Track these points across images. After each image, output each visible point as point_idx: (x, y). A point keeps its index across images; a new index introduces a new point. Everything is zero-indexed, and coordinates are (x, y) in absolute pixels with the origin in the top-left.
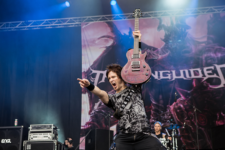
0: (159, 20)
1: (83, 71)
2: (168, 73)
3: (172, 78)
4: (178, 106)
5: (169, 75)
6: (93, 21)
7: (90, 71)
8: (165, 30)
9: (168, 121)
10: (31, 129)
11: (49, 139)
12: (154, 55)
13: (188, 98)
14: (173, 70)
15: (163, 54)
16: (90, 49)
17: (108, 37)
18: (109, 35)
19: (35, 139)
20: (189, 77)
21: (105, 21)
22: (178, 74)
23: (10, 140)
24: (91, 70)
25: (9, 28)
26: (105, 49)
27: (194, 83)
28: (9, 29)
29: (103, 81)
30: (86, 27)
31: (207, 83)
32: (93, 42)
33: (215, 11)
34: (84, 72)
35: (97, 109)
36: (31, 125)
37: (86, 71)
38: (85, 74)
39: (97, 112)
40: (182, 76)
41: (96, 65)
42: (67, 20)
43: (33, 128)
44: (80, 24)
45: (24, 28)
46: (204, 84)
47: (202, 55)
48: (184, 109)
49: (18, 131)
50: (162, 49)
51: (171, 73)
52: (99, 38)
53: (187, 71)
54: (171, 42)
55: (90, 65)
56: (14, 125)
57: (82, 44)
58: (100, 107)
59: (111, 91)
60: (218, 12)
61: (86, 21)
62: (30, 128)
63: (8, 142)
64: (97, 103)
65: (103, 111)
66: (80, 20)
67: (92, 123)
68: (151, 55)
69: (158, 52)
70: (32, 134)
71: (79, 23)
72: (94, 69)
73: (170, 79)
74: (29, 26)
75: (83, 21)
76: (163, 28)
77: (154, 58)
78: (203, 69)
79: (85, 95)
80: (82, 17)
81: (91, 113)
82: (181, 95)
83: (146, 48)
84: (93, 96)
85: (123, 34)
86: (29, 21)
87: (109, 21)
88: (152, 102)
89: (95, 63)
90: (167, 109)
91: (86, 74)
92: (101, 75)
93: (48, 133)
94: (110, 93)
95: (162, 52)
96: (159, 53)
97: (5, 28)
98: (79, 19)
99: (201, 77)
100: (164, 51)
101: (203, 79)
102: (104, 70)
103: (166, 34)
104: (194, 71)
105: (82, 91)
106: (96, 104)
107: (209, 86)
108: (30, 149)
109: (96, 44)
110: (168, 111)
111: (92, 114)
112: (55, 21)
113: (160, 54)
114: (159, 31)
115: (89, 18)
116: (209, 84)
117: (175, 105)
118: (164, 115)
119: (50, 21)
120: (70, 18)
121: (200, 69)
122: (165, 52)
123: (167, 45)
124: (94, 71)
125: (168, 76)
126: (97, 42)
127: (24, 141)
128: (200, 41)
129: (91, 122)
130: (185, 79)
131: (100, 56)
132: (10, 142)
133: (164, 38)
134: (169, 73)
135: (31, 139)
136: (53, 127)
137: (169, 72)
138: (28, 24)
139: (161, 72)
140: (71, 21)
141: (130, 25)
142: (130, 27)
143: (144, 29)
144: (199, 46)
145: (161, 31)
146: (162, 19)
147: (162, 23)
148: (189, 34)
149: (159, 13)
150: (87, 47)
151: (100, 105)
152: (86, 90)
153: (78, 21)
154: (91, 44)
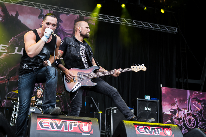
0: (41, 11)
33: (80, 14)
60: (83, 15)
83: (27, 30)
85: (11, 15)
114: (39, 19)
128: (68, 33)
141: (17, 9)
142: (17, 10)
143: (28, 15)
144: (66, 36)
145: (41, 19)
146: (43, 10)
147: (43, 14)
148: (61, 26)
149: (41, 5)
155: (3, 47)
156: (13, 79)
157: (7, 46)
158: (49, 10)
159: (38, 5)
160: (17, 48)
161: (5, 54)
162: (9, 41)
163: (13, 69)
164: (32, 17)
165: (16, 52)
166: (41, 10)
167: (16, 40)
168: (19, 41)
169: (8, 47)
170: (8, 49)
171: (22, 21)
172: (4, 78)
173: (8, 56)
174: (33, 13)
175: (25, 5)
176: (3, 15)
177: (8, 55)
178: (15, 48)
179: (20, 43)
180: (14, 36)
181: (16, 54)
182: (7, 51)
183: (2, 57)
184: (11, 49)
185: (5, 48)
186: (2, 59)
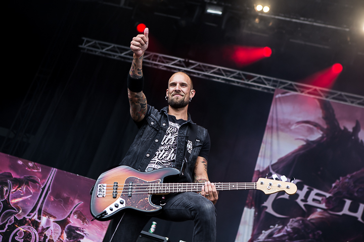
1: (256, 169)
6: (295, 90)
16: (278, 136)
17: (316, 125)
18: (317, 121)
21: (318, 97)
24: (271, 171)
25: (157, 63)
26: (304, 143)
28: (156, 65)
29: (286, 196)
30: (283, 97)
32: (287, 125)
34: (258, 171)
37: (261, 170)
41: (281, 166)
42: (253, 77)
44: (273, 90)
52: (299, 123)
55: (271, 162)
57: (268, 123)
58: (270, 240)
59: (295, 218)
61: (285, 88)
64: (266, 230)
66: (275, 84)
71: (272, 88)
72: (276, 171)
74: (189, 69)
75: (279, 86)
79: (249, 210)
80: (280, 80)
84: (262, 216)
85: (342, 128)
86: (190, 61)
87: (324, 98)
89: (281, 161)
94: (293, 220)
97: (151, 61)
98: (274, 81)
105: (247, 202)
106: (263, 231)
109: (291, 130)
112: (232, 73)
115: (291, 85)
119: (224, 70)
120: (259, 76)
126: (293, 127)
131: (293, 153)
138: (188, 65)
140: (260, 81)
141: (358, 116)
142: (358, 119)
150: (275, 130)
151: (270, 235)
152: (253, 203)
153: (271, 83)
154: (282, 127)
155: (317, 194)
157: (328, 195)
160: (348, 203)
161: (320, 212)
162: (334, 185)
165: (345, 211)
167: (348, 183)
168: (355, 186)
169: (330, 197)
170: (328, 201)
173: (327, 218)
176: (325, 127)
177: (327, 214)
178: (345, 202)
179: (357, 192)
180: (344, 175)
181: (344, 215)
182: (326, 206)
183: (313, 216)
184: (335, 203)
185: (322, 199)
186: (312, 221)
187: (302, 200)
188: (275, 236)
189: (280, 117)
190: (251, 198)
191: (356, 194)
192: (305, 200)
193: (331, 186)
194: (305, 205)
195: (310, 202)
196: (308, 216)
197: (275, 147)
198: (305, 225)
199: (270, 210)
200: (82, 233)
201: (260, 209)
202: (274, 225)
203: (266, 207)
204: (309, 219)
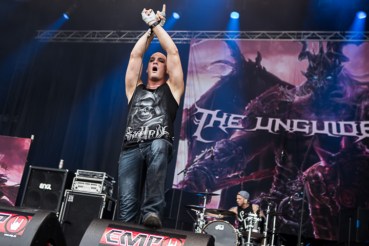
0: (303, 45)
1: (184, 108)
2: (305, 123)
3: (310, 132)
4: (314, 174)
5: (307, 127)
6: (207, 38)
7: (194, 109)
8: (309, 60)
9: (297, 194)
10: (78, 176)
11: (97, 192)
12: (289, 95)
13: (331, 163)
14: (314, 120)
15: (302, 95)
16: (198, 78)
18: (227, 59)
19: (80, 189)
20: (337, 134)
21: (225, 39)
22: (320, 127)
23: (50, 185)
24: (197, 107)
25: (96, 38)
26: (220, 79)
27: (343, 143)
28: (96, 40)
29: (211, 125)
30: (197, 45)
31: (363, 145)
32: (204, 67)
34: (187, 109)
35: (198, 164)
36: (78, 170)
37: (189, 108)
38: (187, 112)
39: (197, 167)
40: (326, 131)
41: (203, 102)
43: (80, 175)
44: (190, 41)
45: (115, 40)
46: (358, 145)
47: (360, 103)
48: (323, 179)
49: (61, 175)
50: (301, 87)
51: (311, 124)
52: (213, 64)
53: (334, 124)
54: (316, 78)
55: (195, 100)
56: (58, 167)
57: (189, 69)
58: (203, 162)
59: (220, 141)
61: (199, 37)
62: (77, 174)
63: (47, 189)
64: (198, 155)
65: (206, 168)
66: (191, 35)
67: (189, 182)
68: (285, 95)
69: (294, 91)
70: (78, 182)
71: (188, 39)
72: (200, 106)
73: (307, 132)
74: (121, 38)
75: (194, 37)
76: (307, 57)
77: (288, 100)
78: (360, 123)
79: (183, 141)
80: (193, 32)
81: (188, 169)
82: (321, 159)
83: (278, 85)
84: (194, 144)
85: (248, 61)
86: (122, 31)
87: (230, 39)
88: (276, 164)
89: (203, 97)
90: (298, 176)
91: (189, 113)
92: (210, 116)
93: (98, 184)
94: (218, 143)
95: (301, 92)
96: (297, 93)
97: (91, 38)
98: (189, 33)
99: (355, 135)
100: (304, 91)
101: (358, 138)
102: (214, 110)
103: (310, 66)
104: (345, 125)
105: (181, 135)
106: (197, 156)
107: (365, 150)
108: (72, 201)
109: (207, 71)
110: (299, 180)
111: (190, 169)
113: (297, 95)
114: (301, 61)
115: (203, 33)
116: (366, 146)
117: (309, 171)
118: (291, 184)
120: (177, 31)
121: (355, 123)
122: (306, 93)
123: (310, 82)
124: (200, 110)
125: (305, 128)
126: (209, 68)
127: (66, 190)
128: (361, 80)
129: (187, 180)
130: (330, 135)
131: (211, 89)
132: (50, 189)
133: (306, 71)
134: (308, 125)
135: (75, 188)
136: (104, 177)
137: (308, 122)
138: (120, 35)
139: (296, 122)
140: (178, 36)
141: (259, 48)
142: (259, 50)
143: (278, 57)
144: (357, 88)
145: (303, 61)
146: (307, 43)
147: (307, 50)
148: (345, 70)
149: (304, 34)
150: (195, 74)
151: (202, 158)
152: (186, 135)
153: (187, 35)
154: (200, 70)
155: (235, 118)
156: (254, 177)
157: (243, 117)
158: (320, 42)
159: (298, 34)
160: (259, 119)
161: (239, 132)
162: (246, 108)
163: (253, 157)
164: (286, 58)
165: (258, 126)
166: (304, 43)
167: (257, 104)
168: (263, 105)
169: (245, 118)
170: (244, 122)
171: (268, 69)
172: (238, 175)
173: (245, 135)
174: (287, 51)
175: (272, 40)
176: (234, 62)
177: (244, 133)
178: (257, 119)
179: (266, 109)
180: (254, 98)
181: (257, 130)
182: (243, 126)
183: (233, 137)
184: (250, 122)
185: (239, 121)
186: (233, 140)
187: (224, 126)
188: (206, 158)
189: (197, 62)
190: (183, 132)
191: (265, 112)
192: (226, 125)
193: (245, 109)
194: (226, 129)
195: (230, 125)
196: (230, 137)
197: (197, 87)
198: (228, 145)
199: (200, 139)
200: (5, 178)
201: (192, 139)
202: (204, 150)
203: (196, 137)
204: (230, 139)
